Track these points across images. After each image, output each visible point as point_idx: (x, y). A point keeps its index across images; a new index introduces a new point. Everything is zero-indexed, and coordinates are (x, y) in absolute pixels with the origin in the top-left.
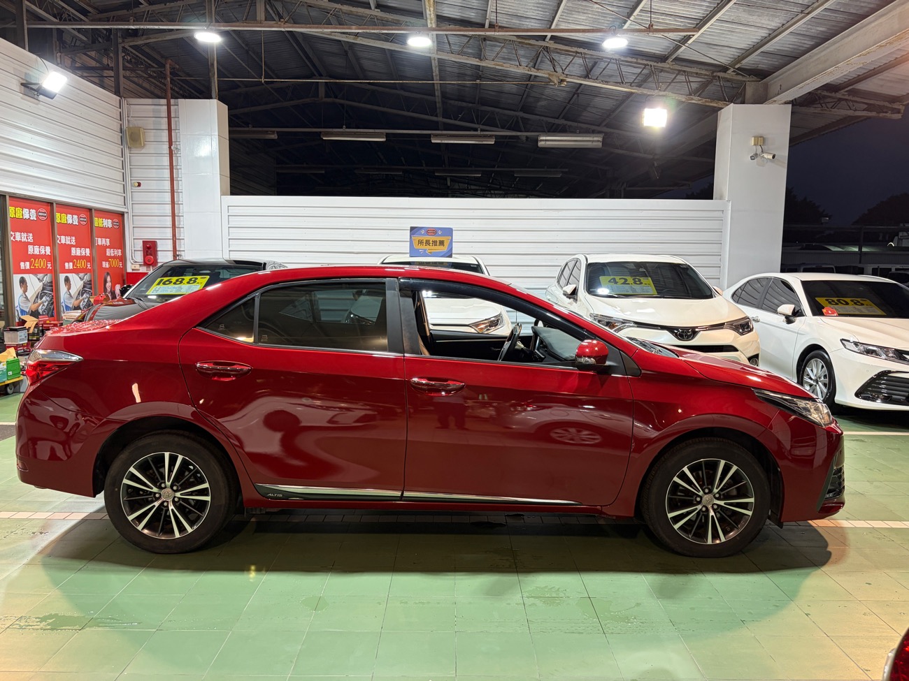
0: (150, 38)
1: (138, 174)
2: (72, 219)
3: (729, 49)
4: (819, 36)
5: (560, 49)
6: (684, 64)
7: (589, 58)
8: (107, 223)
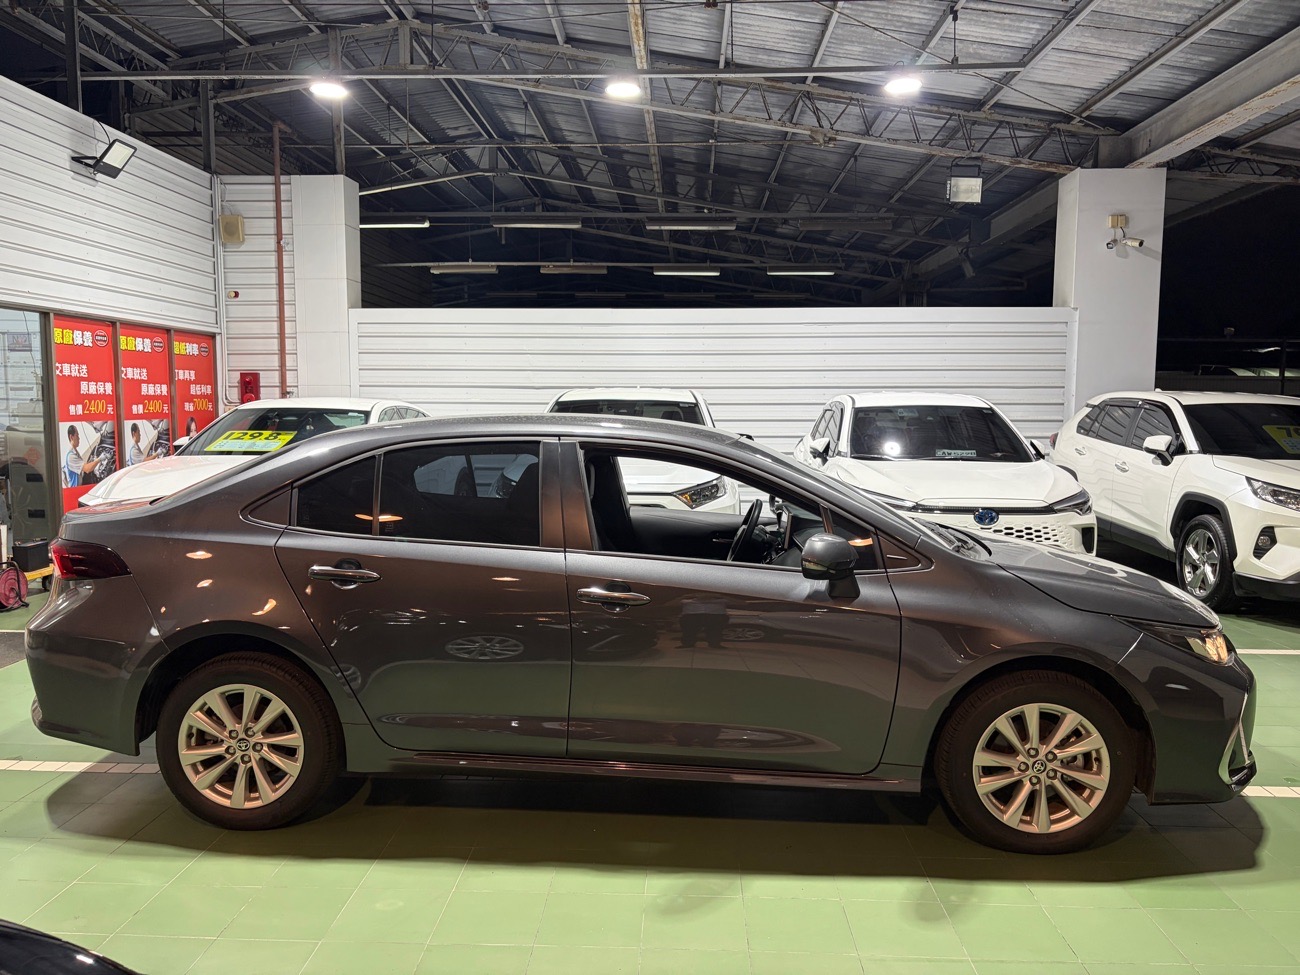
0: (253, 92)
1: (235, 279)
2: (143, 345)
3: (1072, 89)
4: (1205, 68)
5: (827, 95)
6: (1008, 112)
7: (868, 107)
8: (192, 349)
